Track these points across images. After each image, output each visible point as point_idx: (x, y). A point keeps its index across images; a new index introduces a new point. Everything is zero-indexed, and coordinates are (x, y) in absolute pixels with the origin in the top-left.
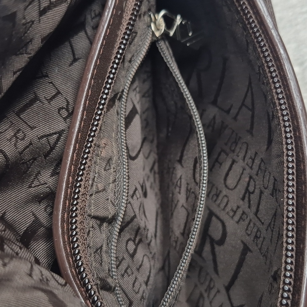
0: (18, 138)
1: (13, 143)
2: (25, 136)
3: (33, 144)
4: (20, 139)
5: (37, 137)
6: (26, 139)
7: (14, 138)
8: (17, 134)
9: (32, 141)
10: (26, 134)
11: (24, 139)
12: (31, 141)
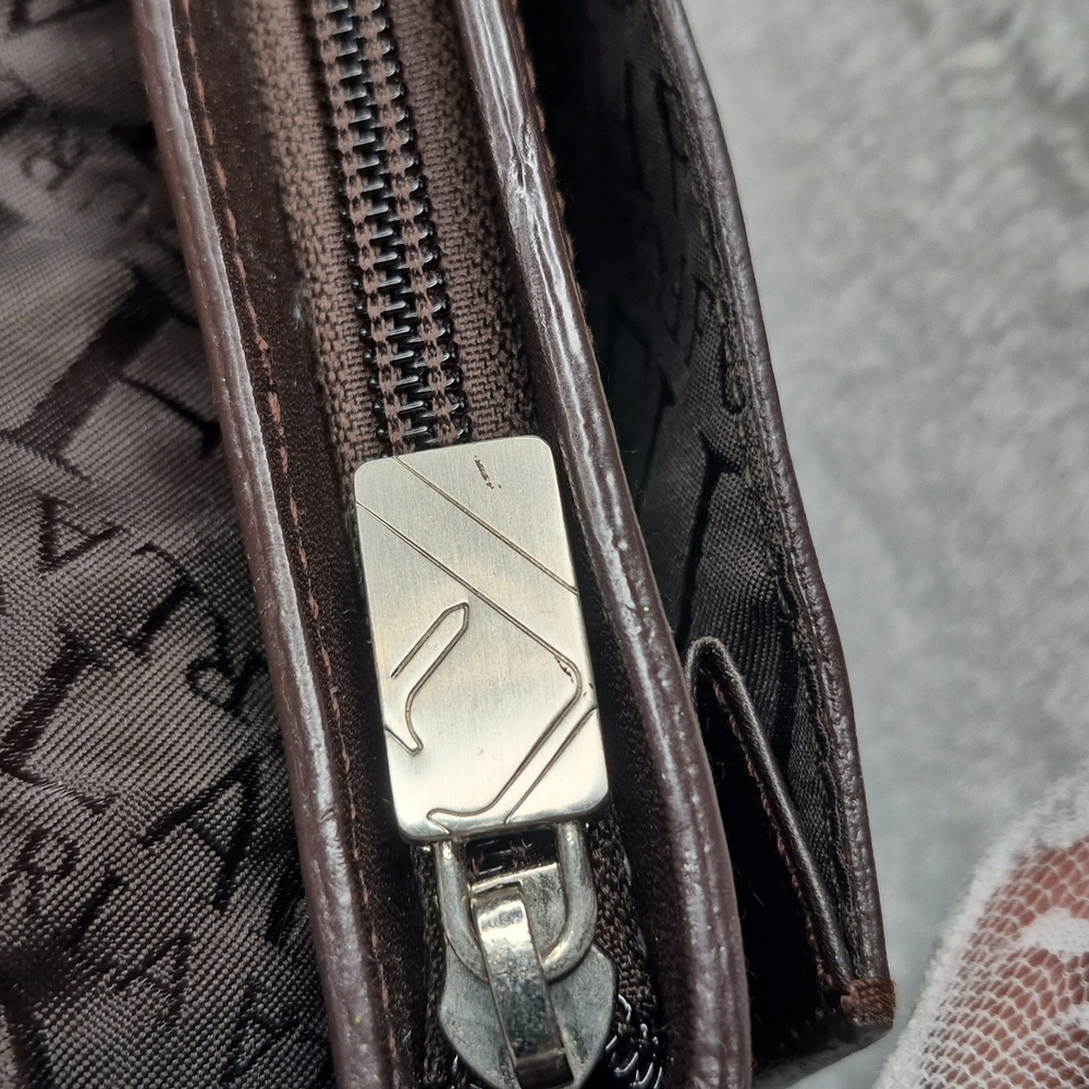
0: (40, 872)
1: (22, 898)
2: (76, 852)
3: (125, 879)
4: (51, 874)
5: (134, 840)
6: (79, 867)
7: (24, 874)
8: (33, 856)
9: (112, 867)
10: (75, 842)
11: (72, 867)
12: (107, 867)
